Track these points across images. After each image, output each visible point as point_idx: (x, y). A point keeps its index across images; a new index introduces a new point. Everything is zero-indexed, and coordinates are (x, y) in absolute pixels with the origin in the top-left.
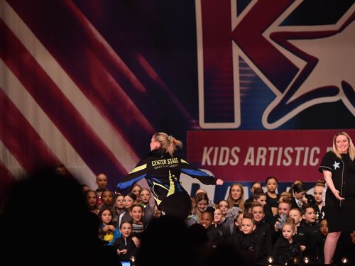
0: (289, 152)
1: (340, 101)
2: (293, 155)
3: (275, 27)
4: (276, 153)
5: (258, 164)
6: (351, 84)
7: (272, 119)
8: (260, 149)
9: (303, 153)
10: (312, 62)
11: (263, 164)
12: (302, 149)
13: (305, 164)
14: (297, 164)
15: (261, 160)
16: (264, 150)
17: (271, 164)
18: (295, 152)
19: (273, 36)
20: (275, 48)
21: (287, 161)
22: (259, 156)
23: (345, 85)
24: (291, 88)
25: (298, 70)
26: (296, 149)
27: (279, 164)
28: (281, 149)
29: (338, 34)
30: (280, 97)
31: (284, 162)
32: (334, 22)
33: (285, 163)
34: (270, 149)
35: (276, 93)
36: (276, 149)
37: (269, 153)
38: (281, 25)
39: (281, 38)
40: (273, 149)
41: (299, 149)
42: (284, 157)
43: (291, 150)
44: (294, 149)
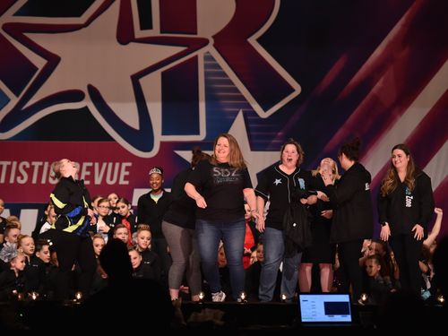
0: (24, 167)
1: (86, 107)
2: (30, 171)
4: (9, 168)
6: (98, 89)
9: (41, 168)
10: (53, 61)
12: (41, 163)
13: (43, 181)
14: (34, 181)
17: (2, 180)
18: (32, 167)
21: (22, 178)
25: (36, 69)
26: (33, 163)
27: (12, 181)
28: (15, 163)
29: (84, 30)
30: (14, 101)
31: (19, 178)
32: (79, 15)
33: (19, 181)
34: (2, 162)
35: (10, 97)
36: (9, 163)
38: (15, 15)
39: (17, 30)
40: (5, 164)
41: (37, 164)
42: (18, 174)
43: (28, 165)
44: (30, 163)
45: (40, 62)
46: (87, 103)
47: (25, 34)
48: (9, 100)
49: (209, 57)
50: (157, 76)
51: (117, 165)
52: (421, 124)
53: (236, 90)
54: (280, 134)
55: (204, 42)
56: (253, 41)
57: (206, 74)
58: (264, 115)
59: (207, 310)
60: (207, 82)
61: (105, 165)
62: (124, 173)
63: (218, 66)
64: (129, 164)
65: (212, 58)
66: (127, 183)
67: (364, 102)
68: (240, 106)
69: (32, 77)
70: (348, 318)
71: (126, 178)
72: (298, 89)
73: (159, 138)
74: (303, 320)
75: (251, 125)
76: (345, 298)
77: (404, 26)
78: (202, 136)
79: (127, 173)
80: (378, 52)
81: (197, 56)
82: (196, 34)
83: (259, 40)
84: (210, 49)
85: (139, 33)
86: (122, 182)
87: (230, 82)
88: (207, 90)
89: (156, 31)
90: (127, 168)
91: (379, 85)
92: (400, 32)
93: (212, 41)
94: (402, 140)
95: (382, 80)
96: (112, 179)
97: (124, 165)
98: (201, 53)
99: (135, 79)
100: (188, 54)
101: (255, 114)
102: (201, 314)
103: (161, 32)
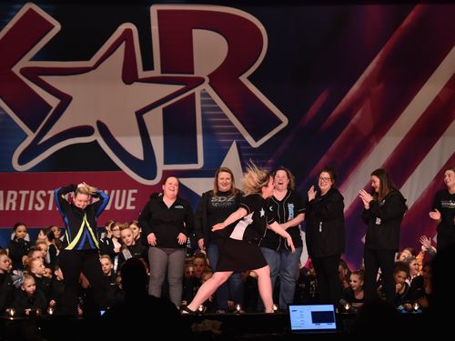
0: (41, 195)
1: (96, 141)
2: (46, 199)
3: (25, 62)
4: (28, 197)
5: (7, 209)
7: (22, 161)
8: (10, 193)
10: (65, 100)
11: (14, 208)
14: (50, 208)
15: (11, 204)
16: (15, 193)
17: (22, 208)
18: (48, 196)
19: (24, 71)
20: (26, 85)
21: (40, 206)
22: (9, 201)
23: (100, 124)
24: (42, 129)
25: (51, 108)
26: (49, 192)
27: (30, 208)
28: (33, 192)
29: (93, 71)
30: (31, 136)
31: (36, 206)
32: (88, 59)
33: (37, 208)
34: (21, 192)
35: (27, 133)
36: (28, 192)
37: (19, 197)
38: (31, 60)
39: (32, 74)
40: (24, 193)
42: (36, 201)
43: (44, 194)
44: (47, 192)
45: (53, 102)
46: (97, 137)
47: (41, 77)
48: (27, 136)
49: (205, 94)
50: (159, 111)
51: (124, 192)
52: (395, 151)
53: (230, 123)
54: (270, 161)
55: (201, 81)
56: (244, 78)
57: (203, 109)
58: (255, 144)
59: (207, 321)
60: (203, 116)
61: (113, 192)
62: (131, 199)
63: (214, 102)
64: (135, 191)
65: (207, 95)
66: (133, 208)
67: (344, 132)
68: (233, 137)
69: (47, 114)
70: (333, 326)
71: (132, 204)
72: (285, 121)
73: (161, 167)
74: (293, 328)
75: (244, 154)
76: (330, 308)
77: (378, 63)
78: (200, 165)
79: (134, 199)
80: (356, 87)
81: (194, 93)
82: (193, 73)
83: (249, 78)
84: (206, 87)
85: (142, 74)
86: (129, 207)
87: (225, 116)
88: (204, 123)
89: (157, 72)
90: (133, 195)
91: (357, 116)
92: (375, 70)
93: (207, 80)
94: (379, 166)
95: (359, 112)
96: (120, 205)
97: (131, 192)
98: (197, 91)
99: (140, 115)
100: (186, 91)
101: (247, 144)
102: (201, 325)
103: (162, 73)
